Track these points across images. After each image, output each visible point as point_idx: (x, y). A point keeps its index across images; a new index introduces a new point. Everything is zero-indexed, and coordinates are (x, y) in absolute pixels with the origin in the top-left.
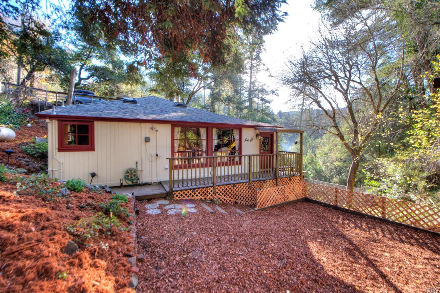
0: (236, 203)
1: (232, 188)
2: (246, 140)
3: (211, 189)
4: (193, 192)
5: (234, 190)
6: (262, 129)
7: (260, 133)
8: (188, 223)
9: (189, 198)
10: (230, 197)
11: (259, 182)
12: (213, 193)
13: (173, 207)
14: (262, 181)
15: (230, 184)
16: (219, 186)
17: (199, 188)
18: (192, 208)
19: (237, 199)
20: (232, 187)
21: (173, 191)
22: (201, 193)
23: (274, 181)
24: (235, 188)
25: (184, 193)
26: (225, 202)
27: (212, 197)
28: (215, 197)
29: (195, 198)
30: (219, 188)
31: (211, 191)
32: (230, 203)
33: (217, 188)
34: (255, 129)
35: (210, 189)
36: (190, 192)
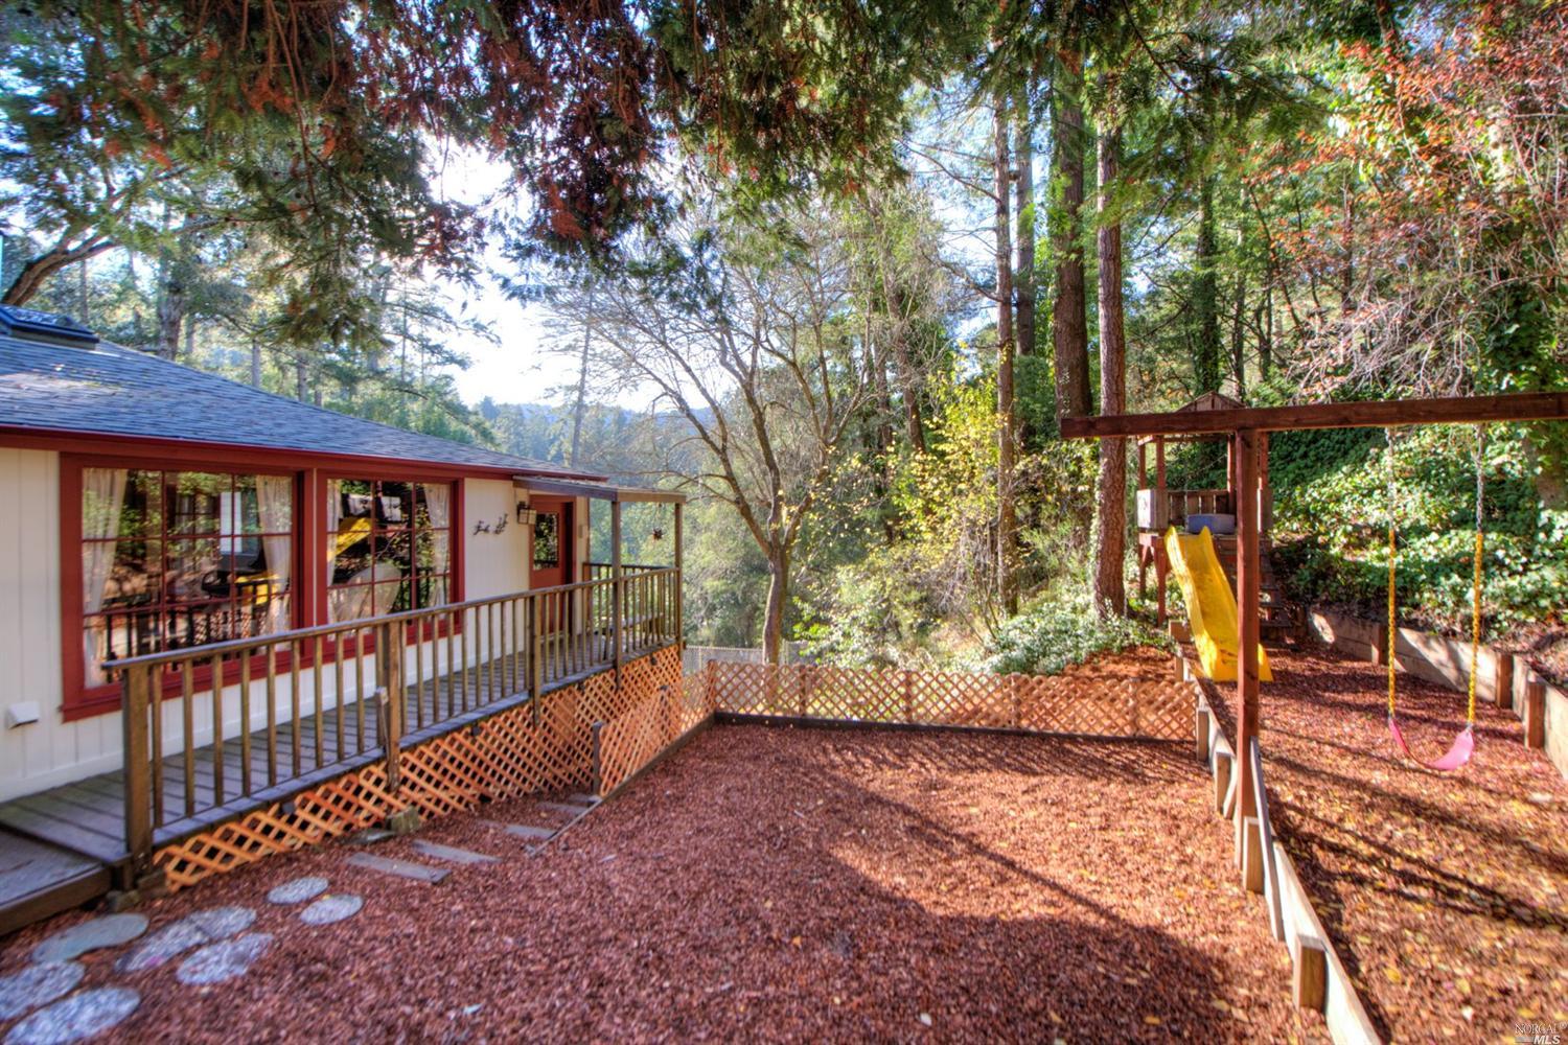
0: (484, 799)
1: (467, 743)
2: (479, 529)
3: (378, 771)
4: (279, 815)
5: (475, 748)
6: (539, 486)
7: (532, 497)
8: (377, 979)
9: (261, 852)
10: (460, 782)
11: (565, 693)
12: (387, 790)
13: (198, 938)
14: (573, 684)
15: (459, 729)
16: (412, 748)
17: (314, 786)
18: (318, 897)
19: (488, 784)
20: (466, 737)
21: (156, 848)
22: (327, 805)
23: (608, 676)
24: (480, 739)
25: (226, 837)
26: (439, 810)
27: (380, 812)
28: (397, 803)
29: (295, 839)
30: (412, 759)
31: (378, 782)
32: (461, 807)
33: (405, 762)
34: (517, 484)
35: (368, 776)
36: (266, 818)
